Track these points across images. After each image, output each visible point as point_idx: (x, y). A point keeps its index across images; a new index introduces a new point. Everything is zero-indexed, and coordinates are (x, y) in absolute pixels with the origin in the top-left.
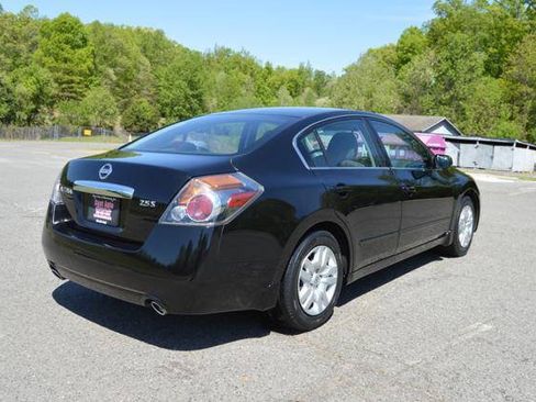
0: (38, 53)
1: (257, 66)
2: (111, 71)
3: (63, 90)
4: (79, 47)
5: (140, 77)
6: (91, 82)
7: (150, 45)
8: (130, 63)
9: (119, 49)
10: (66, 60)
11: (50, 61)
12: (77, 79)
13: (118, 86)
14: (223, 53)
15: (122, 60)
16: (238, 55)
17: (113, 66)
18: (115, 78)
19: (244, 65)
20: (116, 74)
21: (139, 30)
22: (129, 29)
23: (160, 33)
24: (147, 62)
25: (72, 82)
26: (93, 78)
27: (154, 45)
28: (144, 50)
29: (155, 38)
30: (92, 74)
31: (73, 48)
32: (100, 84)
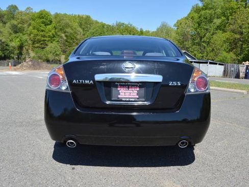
0: (31, 28)
1: (137, 31)
2: (63, 35)
3: (41, 44)
4: (48, 24)
5: (78, 37)
6: (54, 40)
7: (83, 23)
8: (72, 31)
9: (67, 25)
10: (42, 31)
11: (35, 31)
12: (47, 39)
13: (67, 41)
14: (120, 25)
15: (69, 30)
16: (127, 26)
17: (65, 33)
18: (65, 38)
19: (129, 30)
20: (66, 36)
21: (79, 16)
22: (75, 16)
23: (88, 18)
24: (81, 31)
25: (45, 40)
27: (85, 22)
28: (81, 25)
29: (85, 19)
30: (54, 37)
31: (45, 25)
32: (58, 41)
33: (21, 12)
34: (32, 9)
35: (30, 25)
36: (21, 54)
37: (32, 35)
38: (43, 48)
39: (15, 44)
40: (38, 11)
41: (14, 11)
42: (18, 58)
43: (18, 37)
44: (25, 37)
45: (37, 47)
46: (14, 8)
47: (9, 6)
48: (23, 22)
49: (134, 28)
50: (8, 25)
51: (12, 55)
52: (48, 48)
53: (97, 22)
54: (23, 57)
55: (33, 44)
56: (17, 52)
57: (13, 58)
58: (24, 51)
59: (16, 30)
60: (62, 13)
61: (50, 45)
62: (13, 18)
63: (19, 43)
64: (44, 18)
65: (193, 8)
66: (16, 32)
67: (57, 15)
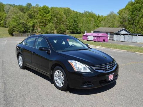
0: (38, 15)
1: (96, 16)
2: (55, 19)
3: (44, 24)
4: (48, 13)
5: (64, 20)
6: (51, 22)
7: (66, 12)
8: (60, 17)
9: (58, 13)
10: (45, 17)
11: (41, 17)
12: (47, 21)
13: (57, 22)
14: (86, 13)
15: (58, 16)
16: (90, 13)
17: (56, 17)
18: (56, 20)
19: (92, 15)
20: (57, 19)
21: (64, 8)
22: (62, 8)
23: (69, 9)
24: (65, 16)
25: (46, 22)
26: (51, 21)
27: (67, 12)
28: (65, 13)
29: (67, 10)
30: (51, 20)
31: (46, 14)
32: (53, 22)
33: (33, 7)
34: (39, 5)
35: (38, 14)
36: (33, 29)
37: (39, 19)
38: (45, 26)
39: (30, 24)
40: (42, 6)
41: (30, 6)
42: (32, 32)
43: (32, 21)
44: (36, 20)
45: (42, 26)
46: (30, 5)
47: (27, 4)
48: (34, 12)
49: (94, 14)
50: (26, 14)
51: (29, 30)
52: (47, 26)
53: (74, 11)
54: (35, 31)
55: (40, 24)
56: (31, 28)
57: (29, 32)
58: (35, 28)
59: (31, 17)
60: (55, 7)
61: (49, 24)
62: (29, 10)
63: (32, 24)
64: (45, 10)
65: (129, 3)
66: (31, 18)
67: (52, 8)
